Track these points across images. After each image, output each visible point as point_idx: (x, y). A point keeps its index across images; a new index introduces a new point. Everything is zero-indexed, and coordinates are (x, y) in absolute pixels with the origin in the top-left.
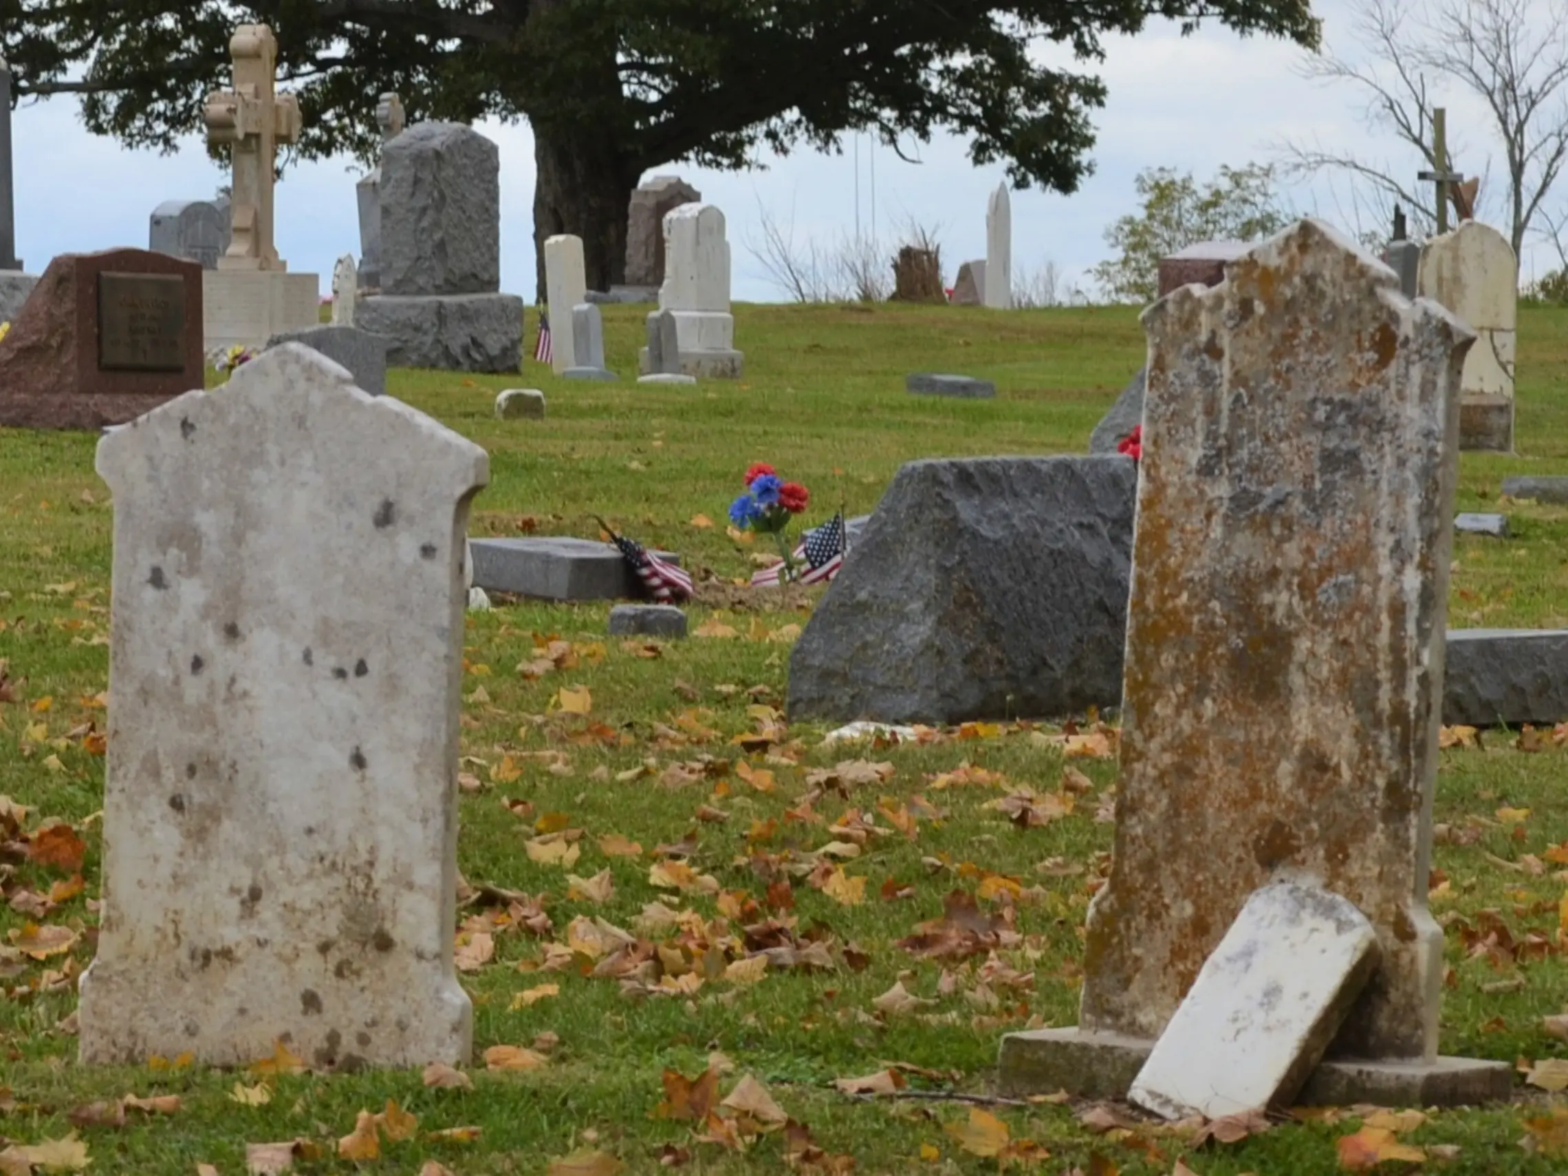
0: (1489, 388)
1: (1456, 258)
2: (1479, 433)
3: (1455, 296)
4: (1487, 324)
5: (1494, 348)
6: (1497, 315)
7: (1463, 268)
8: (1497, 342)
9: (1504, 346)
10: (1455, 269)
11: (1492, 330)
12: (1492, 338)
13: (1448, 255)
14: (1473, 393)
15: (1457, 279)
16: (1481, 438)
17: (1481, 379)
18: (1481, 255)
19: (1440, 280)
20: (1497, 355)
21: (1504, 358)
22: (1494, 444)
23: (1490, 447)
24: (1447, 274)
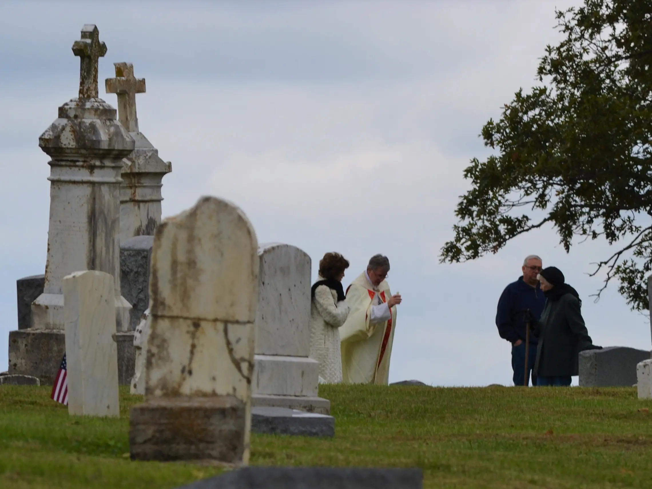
0: (222, 389)
1: (191, 239)
2: (201, 441)
3: (190, 282)
4: (221, 315)
5: (228, 343)
6: (232, 305)
7: (198, 250)
8: (232, 337)
9: (238, 341)
10: (190, 251)
11: (226, 322)
12: (226, 331)
13: (183, 235)
14: (205, 395)
15: (192, 263)
16: (202, 446)
17: (214, 379)
18: (217, 236)
19: (174, 263)
20: (231, 351)
21: (237, 356)
22: (215, 453)
23: (211, 457)
24: (182, 257)
